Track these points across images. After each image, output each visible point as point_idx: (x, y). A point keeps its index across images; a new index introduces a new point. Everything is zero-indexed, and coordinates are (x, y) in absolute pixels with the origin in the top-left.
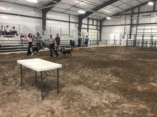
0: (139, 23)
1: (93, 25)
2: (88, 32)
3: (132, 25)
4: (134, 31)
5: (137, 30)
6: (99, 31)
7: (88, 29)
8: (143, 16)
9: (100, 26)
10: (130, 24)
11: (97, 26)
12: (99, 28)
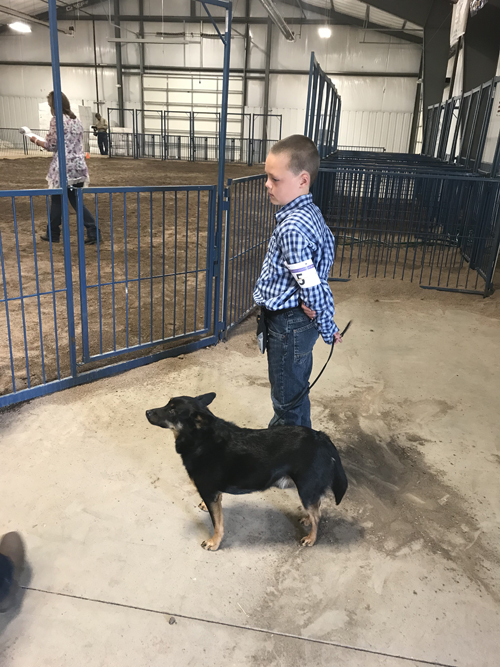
0: (147, 64)
4: (132, 97)
5: (143, 90)
8: (159, 34)
10: (114, 62)
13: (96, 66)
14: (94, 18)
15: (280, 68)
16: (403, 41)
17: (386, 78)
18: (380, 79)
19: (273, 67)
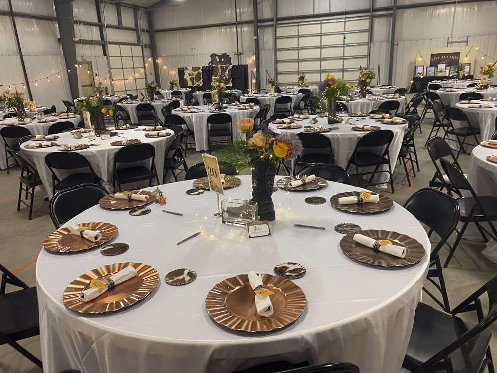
1: (120, 27)
2: (105, 54)
3: (258, 24)
6: (147, 52)
7: (104, 44)
9: (147, 32)
11: (136, 30)
12: (145, 39)
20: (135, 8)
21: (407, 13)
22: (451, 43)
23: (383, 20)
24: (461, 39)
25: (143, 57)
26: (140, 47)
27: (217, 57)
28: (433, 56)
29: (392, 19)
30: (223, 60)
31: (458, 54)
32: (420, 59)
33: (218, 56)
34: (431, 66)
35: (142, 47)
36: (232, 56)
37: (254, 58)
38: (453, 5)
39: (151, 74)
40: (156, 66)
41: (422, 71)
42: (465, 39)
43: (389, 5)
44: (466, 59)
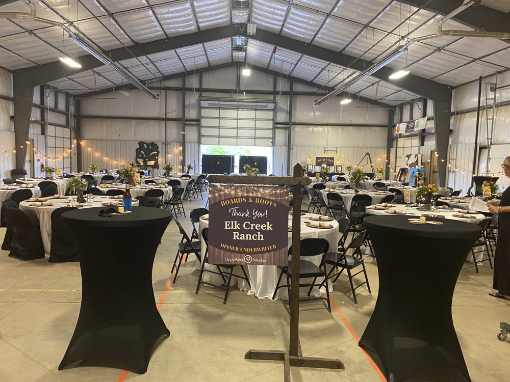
3: (185, 122)
5: (200, 136)
6: (74, 134)
7: (43, 123)
9: (75, 116)
10: (180, 117)
13: (166, 120)
14: (167, 89)
15: (297, 121)
16: (376, 106)
17: (366, 127)
18: (363, 128)
19: (293, 120)
20: (68, 95)
21: (298, 129)
22: (327, 151)
23: (282, 131)
24: (333, 149)
25: (71, 138)
26: (69, 129)
27: (145, 145)
28: (317, 158)
29: (288, 131)
30: (150, 147)
31: (333, 159)
32: (309, 160)
33: (147, 144)
34: (316, 165)
35: (71, 130)
36: (159, 145)
37: (181, 148)
38: (326, 126)
39: (75, 154)
40: (79, 147)
41: (312, 169)
42: (335, 149)
43: (286, 121)
44: (338, 162)
